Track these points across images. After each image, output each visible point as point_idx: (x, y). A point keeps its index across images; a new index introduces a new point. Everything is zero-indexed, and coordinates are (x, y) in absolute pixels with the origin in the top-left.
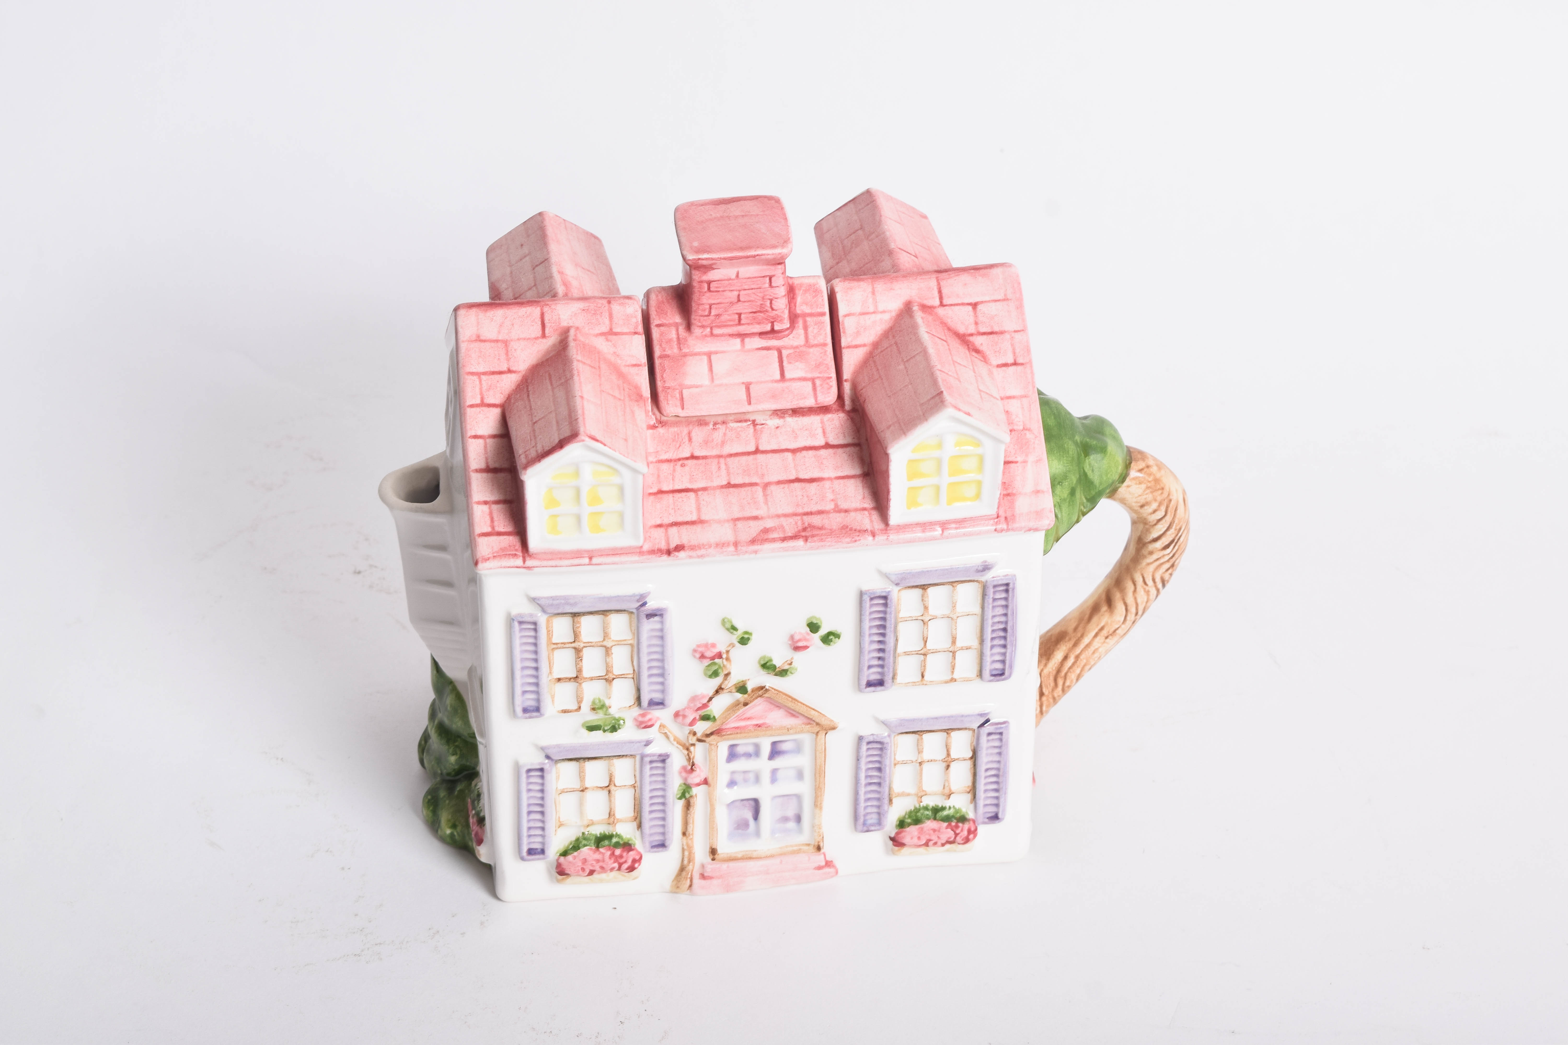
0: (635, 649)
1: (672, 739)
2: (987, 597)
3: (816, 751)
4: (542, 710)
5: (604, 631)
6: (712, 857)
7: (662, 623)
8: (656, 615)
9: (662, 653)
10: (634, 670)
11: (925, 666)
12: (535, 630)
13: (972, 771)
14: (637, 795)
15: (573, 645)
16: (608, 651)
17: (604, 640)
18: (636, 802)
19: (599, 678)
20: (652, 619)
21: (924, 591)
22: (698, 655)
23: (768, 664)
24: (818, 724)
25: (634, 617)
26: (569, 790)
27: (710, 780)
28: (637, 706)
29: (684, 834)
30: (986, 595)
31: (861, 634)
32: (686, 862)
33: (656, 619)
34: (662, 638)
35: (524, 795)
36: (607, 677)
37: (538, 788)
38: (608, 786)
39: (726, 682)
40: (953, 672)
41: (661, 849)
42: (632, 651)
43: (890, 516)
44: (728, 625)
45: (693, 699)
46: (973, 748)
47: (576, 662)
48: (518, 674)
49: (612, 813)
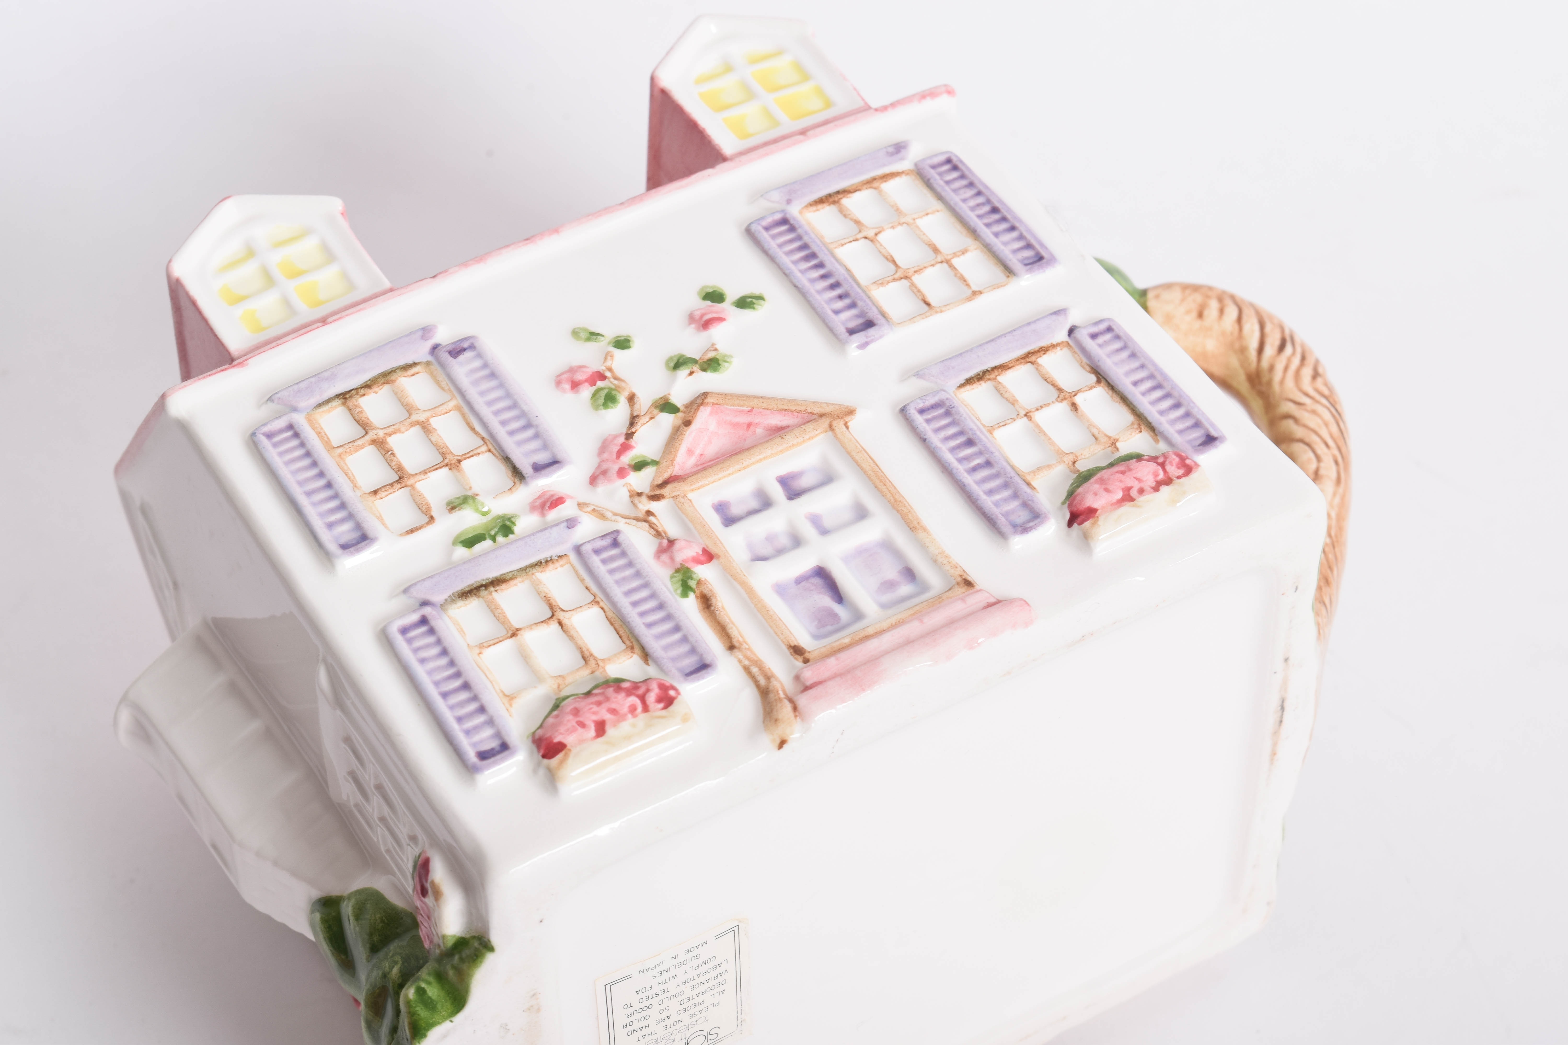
0: (466, 410)
1: (609, 515)
2: (932, 181)
3: (849, 453)
4: (371, 534)
5: (402, 404)
6: (800, 659)
7: (479, 356)
8: (464, 350)
9: (508, 395)
10: (483, 439)
11: (919, 291)
12: (296, 435)
13: (1118, 399)
14: (611, 615)
15: (368, 438)
16: (425, 428)
17: (410, 415)
18: (617, 625)
19: (435, 467)
20: (461, 358)
21: (837, 205)
22: (567, 386)
23: (681, 360)
24: (821, 416)
25: (435, 367)
26: (491, 642)
27: (713, 549)
28: (521, 483)
29: (731, 647)
30: (929, 180)
31: (786, 274)
32: (763, 682)
33: (468, 355)
34: (493, 375)
35: (420, 672)
36: (446, 461)
37: (435, 651)
38: (553, 615)
39: (637, 407)
40: (968, 285)
41: (703, 672)
42: (464, 416)
43: (717, 145)
44: (583, 335)
45: (604, 447)
46: (1088, 369)
47: (386, 460)
48: (304, 502)
49: (587, 653)
